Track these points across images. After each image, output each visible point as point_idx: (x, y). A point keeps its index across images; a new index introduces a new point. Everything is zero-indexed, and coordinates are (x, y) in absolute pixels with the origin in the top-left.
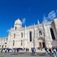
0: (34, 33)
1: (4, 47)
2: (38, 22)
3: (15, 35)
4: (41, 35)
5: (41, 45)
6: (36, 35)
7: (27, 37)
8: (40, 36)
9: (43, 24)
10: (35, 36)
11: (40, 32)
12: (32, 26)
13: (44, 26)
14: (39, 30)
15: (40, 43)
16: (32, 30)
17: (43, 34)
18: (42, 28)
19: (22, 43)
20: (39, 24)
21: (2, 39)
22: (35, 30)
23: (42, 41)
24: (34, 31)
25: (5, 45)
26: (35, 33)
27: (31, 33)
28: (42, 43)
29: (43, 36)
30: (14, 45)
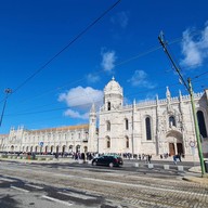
0: (157, 120)
2: (168, 93)
5: (174, 149)
6: (162, 126)
7: (140, 128)
8: (171, 129)
9: (179, 99)
14: (169, 113)
15: (172, 145)
16: (152, 113)
20: (169, 98)
22: (160, 114)
23: (176, 139)
24: (157, 117)
28: (175, 144)
30: (109, 146)
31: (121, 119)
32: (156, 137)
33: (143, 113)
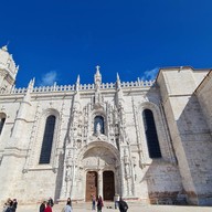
0: (71, 119)
2: (98, 76)
4: (103, 132)
5: (96, 185)
6: (79, 130)
7: (29, 136)
9: (116, 86)
11: (100, 119)
14: (95, 107)
17: (111, 131)
18: (112, 104)
20: (98, 84)
22: (78, 107)
23: (102, 162)
24: (72, 112)
26: (75, 120)
29: (109, 139)
32: (62, 156)
33: (45, 105)
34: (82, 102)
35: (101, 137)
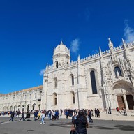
0: (102, 72)
1: (36, 108)
2: (111, 44)
3: (56, 80)
4: (121, 75)
5: (123, 102)
6: (108, 77)
7: (85, 82)
8: (117, 80)
9: (123, 47)
10: (106, 79)
11: (118, 68)
12: (96, 56)
13: (127, 52)
14: (113, 63)
15: (120, 97)
16: (96, 66)
17: (126, 74)
18: (123, 58)
19: (74, 98)
20: (112, 49)
21: (30, 91)
22: (104, 65)
23: (124, 91)
24: (101, 68)
25: (38, 103)
26: (104, 72)
27: (93, 74)
28: (124, 96)
29: (125, 78)
31: (67, 76)
34: (105, 62)
35: (121, 78)
